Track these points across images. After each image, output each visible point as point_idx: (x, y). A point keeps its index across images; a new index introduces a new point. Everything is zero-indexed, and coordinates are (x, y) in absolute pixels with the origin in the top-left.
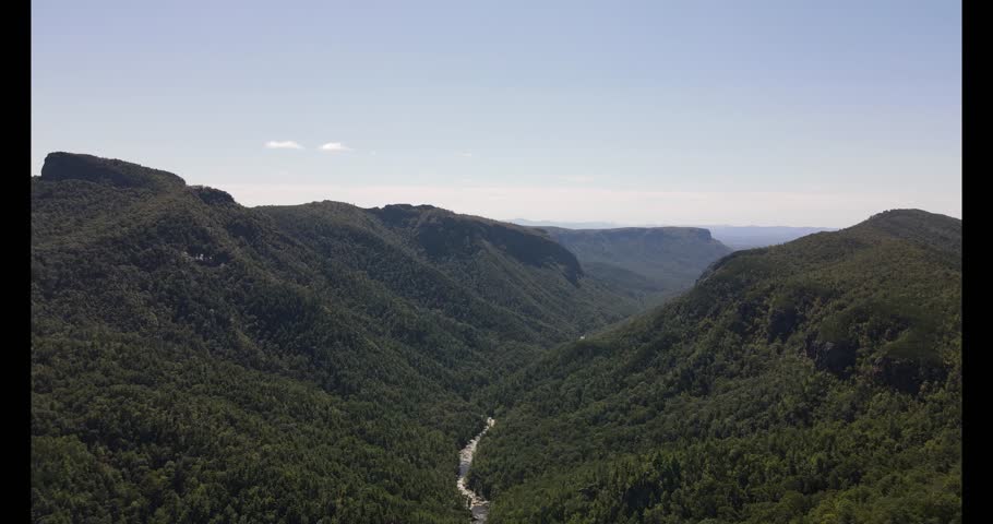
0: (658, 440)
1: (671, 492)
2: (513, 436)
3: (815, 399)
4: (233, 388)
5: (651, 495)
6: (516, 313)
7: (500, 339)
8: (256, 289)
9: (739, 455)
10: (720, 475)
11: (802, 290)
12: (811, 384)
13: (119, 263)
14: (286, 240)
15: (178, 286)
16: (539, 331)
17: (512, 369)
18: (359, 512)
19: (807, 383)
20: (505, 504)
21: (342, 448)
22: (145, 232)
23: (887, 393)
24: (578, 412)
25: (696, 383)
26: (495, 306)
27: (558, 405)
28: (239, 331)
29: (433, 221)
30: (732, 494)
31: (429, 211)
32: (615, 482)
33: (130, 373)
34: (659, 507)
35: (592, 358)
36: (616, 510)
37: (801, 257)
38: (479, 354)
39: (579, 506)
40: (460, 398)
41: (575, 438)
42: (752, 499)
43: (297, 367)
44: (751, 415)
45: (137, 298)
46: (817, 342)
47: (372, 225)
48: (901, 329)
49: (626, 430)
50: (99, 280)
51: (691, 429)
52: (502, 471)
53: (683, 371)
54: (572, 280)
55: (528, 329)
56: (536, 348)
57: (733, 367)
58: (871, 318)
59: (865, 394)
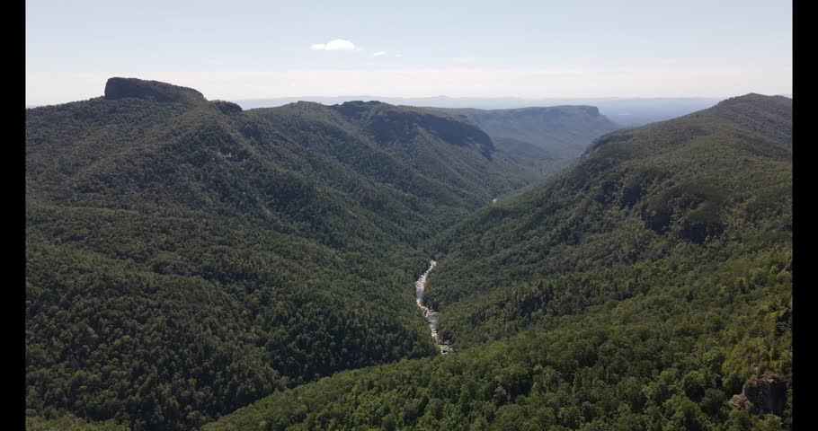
0: (544, 274)
1: (547, 303)
2: (449, 272)
3: (641, 247)
4: (278, 246)
5: (536, 304)
6: (445, 184)
7: (436, 204)
8: (270, 177)
9: (587, 281)
10: (575, 291)
11: (646, 173)
12: (641, 238)
13: (180, 162)
14: (282, 138)
15: (220, 177)
16: (463, 197)
17: (445, 226)
18: (368, 315)
19: (638, 237)
20: (448, 313)
21: (349, 281)
22: (192, 139)
23: (685, 243)
24: (492, 257)
25: (571, 236)
26: (429, 179)
27: (479, 252)
28: (264, 207)
29: (380, 113)
30: (581, 302)
31: (377, 106)
32: (515, 298)
33: (217, 238)
34: (540, 310)
35: (501, 219)
36: (516, 313)
37: (654, 142)
38: (421, 216)
39: (495, 312)
40: (411, 248)
41: (491, 273)
42: (591, 304)
43: (303, 230)
44: (602, 257)
45: (196, 186)
46: (647, 210)
47: (336, 120)
48: (701, 202)
49: (524, 268)
50: (170, 175)
51: (565, 266)
52: (445, 294)
53: (562, 229)
54: (487, 155)
55: (454, 196)
56: (462, 211)
57: (596, 226)
58: (683, 195)
59: (672, 243)
